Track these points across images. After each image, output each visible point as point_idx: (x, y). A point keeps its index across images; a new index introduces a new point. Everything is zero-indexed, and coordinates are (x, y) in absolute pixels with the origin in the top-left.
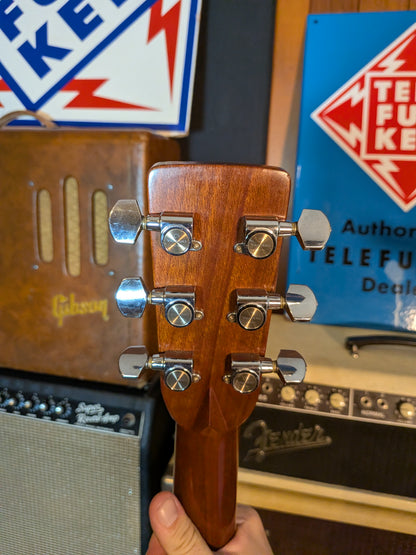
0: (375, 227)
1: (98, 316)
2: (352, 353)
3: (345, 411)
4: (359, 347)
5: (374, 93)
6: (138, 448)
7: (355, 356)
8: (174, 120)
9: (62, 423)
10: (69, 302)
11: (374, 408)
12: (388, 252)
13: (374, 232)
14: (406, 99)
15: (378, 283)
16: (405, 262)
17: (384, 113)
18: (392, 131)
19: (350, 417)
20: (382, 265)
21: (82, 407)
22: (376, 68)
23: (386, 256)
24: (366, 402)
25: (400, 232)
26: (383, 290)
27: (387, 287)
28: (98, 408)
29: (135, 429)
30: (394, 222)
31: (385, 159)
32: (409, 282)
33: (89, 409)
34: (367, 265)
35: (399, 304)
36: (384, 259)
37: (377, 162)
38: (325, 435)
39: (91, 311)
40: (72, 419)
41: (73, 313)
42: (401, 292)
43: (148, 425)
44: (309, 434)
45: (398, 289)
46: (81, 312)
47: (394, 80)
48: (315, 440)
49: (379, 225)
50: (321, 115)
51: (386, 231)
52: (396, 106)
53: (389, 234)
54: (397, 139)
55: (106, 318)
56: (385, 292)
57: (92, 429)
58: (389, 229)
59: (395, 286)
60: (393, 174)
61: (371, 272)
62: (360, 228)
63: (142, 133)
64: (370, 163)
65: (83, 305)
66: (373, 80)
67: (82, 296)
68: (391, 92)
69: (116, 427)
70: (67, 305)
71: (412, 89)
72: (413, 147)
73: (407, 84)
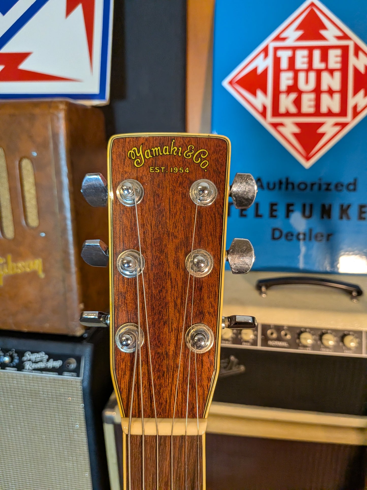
0: (281, 183)
1: (34, 274)
2: (261, 293)
3: (254, 343)
4: (267, 287)
5: (277, 61)
6: (80, 387)
7: (264, 295)
8: (96, 90)
9: (10, 371)
10: (6, 263)
11: (279, 339)
12: (292, 205)
13: (280, 188)
14: (305, 66)
15: (285, 232)
16: (307, 213)
17: (286, 79)
18: (293, 96)
19: (259, 347)
20: (288, 216)
21: (28, 356)
22: (278, 38)
23: (291, 208)
24: (272, 334)
25: (302, 186)
26: (290, 238)
27: (292, 235)
28: (42, 356)
29: (77, 371)
30: (297, 178)
31: (288, 121)
32: (311, 230)
33: (34, 357)
34: (275, 217)
35: (303, 249)
36: (289, 211)
37: (281, 124)
38: (239, 364)
39: (28, 270)
40: (20, 367)
41: (11, 273)
42: (304, 239)
43: (88, 367)
44: (225, 365)
45: (301, 237)
46: (19, 271)
47: (294, 49)
48: (231, 369)
49: (284, 181)
50: (231, 83)
51: (290, 186)
52: (296, 73)
53: (293, 188)
54: (297, 103)
55: (42, 275)
56: (291, 240)
57: (38, 374)
58: (293, 184)
59: (299, 234)
60: (295, 135)
61: (278, 223)
62: (268, 184)
63: (61, 102)
64: (275, 125)
65: (20, 265)
66: (276, 49)
67: (17, 256)
68: (292, 60)
69: (60, 371)
70: (5, 266)
71: (310, 57)
72: (312, 110)
73: (305, 52)
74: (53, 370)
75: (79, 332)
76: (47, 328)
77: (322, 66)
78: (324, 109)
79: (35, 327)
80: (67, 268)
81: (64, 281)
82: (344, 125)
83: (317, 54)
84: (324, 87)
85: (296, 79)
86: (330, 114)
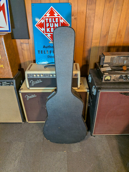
1: (2, 67)
4: (46, 67)
7: (45, 69)
12: (51, 51)
13: (48, 47)
14: (51, 22)
15: (50, 56)
17: (47, 25)
19: (44, 77)
20: (50, 53)
21: (3, 83)
24: (46, 75)
28: (6, 82)
29: (13, 85)
31: (49, 34)
37: (47, 34)
40: (2, 85)
43: (15, 84)
47: (49, 18)
48: (40, 81)
51: (50, 47)
52: (49, 23)
54: (50, 30)
56: (51, 58)
57: (5, 86)
60: (50, 37)
62: (46, 47)
66: (45, 18)
68: (48, 20)
69: (9, 85)
71: (52, 20)
73: (51, 19)
75: (12, 77)
76: (6, 77)
79: (4, 77)
80: (8, 66)
81: (8, 68)
83: (53, 19)
84: (55, 27)
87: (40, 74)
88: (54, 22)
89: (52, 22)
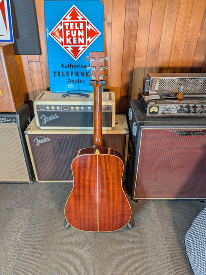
5: (65, 26)
7: (64, 98)
14: (73, 29)
15: (71, 80)
16: (77, 75)
17: (68, 33)
18: (70, 38)
19: (62, 111)
20: (72, 76)
22: (64, 19)
23: (72, 73)
24: (64, 107)
28: (5, 118)
30: (73, 64)
31: (69, 46)
32: (79, 80)
34: (68, 76)
37: (67, 47)
42: (77, 82)
43: (19, 121)
47: (69, 23)
49: (70, 65)
50: (51, 34)
52: (71, 30)
53: (73, 67)
54: (72, 40)
55: (2, 95)
57: (4, 124)
62: (65, 66)
66: (64, 23)
68: (69, 26)
69: (10, 122)
71: (74, 25)
72: (76, 43)
74: (9, 122)
75: (15, 111)
76: (5, 110)
77: (78, 28)
78: (79, 43)
80: (9, 93)
81: (8, 96)
82: (85, 47)
83: (76, 24)
84: (79, 35)
85: (70, 33)
86: (81, 44)
87: (55, 106)
88: (77, 28)
89: (75, 29)
